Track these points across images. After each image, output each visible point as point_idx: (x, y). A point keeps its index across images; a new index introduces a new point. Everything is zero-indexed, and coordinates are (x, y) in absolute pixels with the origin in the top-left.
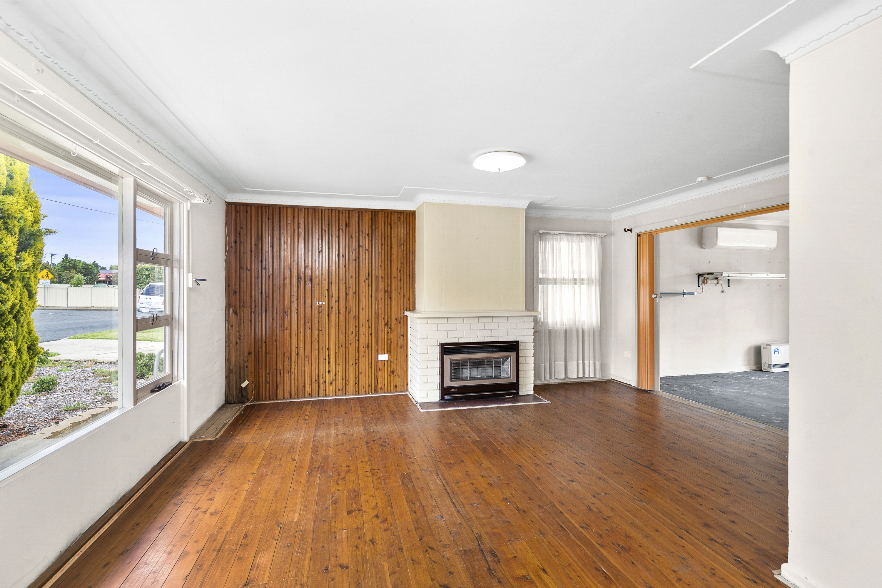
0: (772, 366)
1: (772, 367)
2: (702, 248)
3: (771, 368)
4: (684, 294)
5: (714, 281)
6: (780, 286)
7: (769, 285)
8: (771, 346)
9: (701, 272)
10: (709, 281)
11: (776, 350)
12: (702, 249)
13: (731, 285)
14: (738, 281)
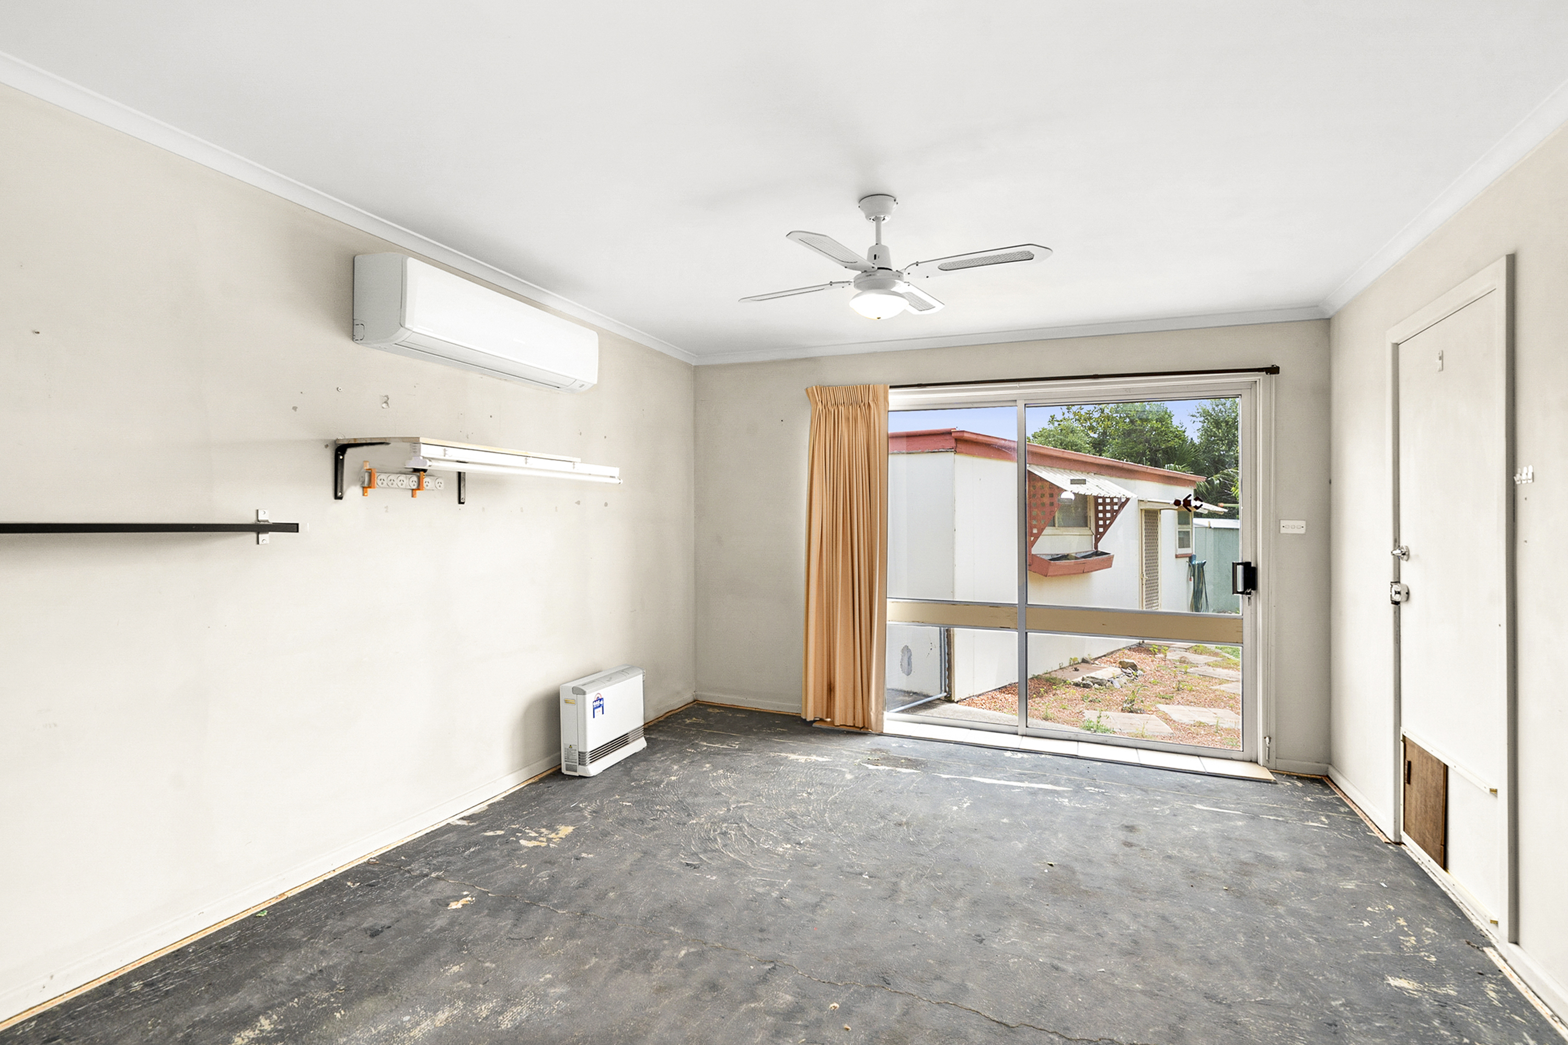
0: (588, 756)
1: (588, 760)
2: (353, 337)
3: (584, 765)
4: (260, 528)
5: (402, 477)
6: (606, 505)
7: (578, 503)
8: (584, 693)
9: (345, 436)
10: (383, 476)
11: (598, 703)
12: (352, 345)
13: (467, 495)
14: (494, 483)
